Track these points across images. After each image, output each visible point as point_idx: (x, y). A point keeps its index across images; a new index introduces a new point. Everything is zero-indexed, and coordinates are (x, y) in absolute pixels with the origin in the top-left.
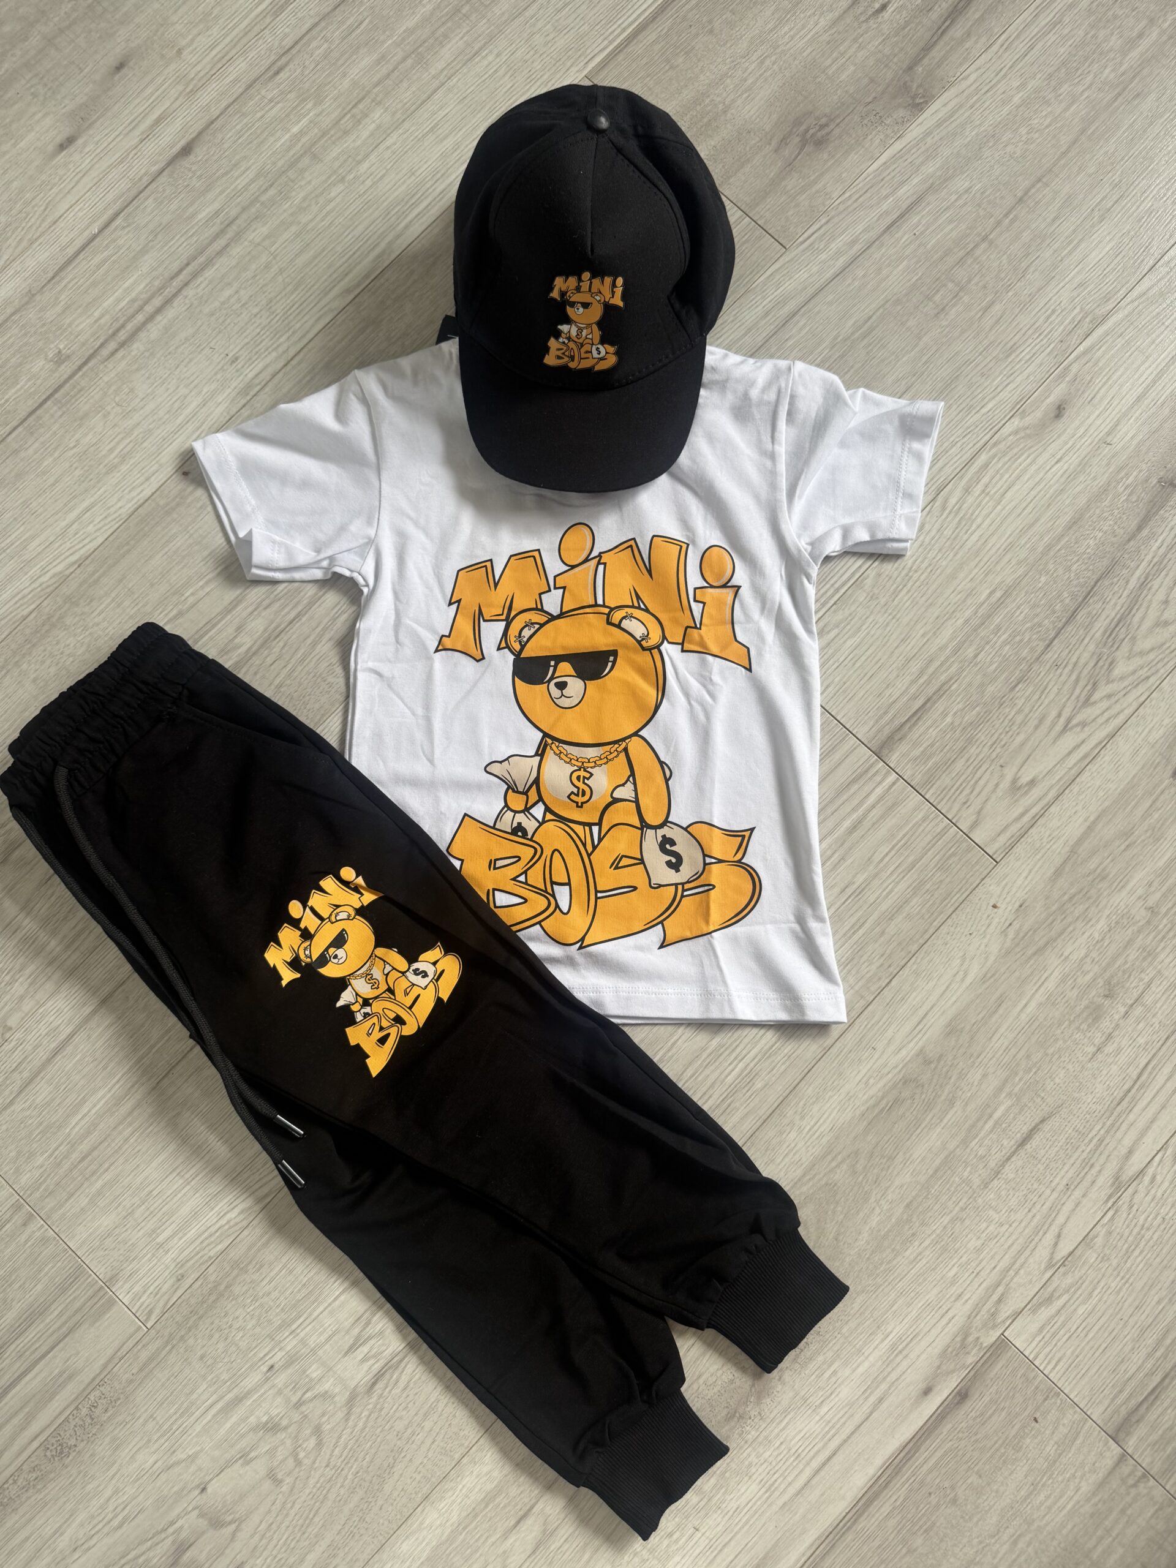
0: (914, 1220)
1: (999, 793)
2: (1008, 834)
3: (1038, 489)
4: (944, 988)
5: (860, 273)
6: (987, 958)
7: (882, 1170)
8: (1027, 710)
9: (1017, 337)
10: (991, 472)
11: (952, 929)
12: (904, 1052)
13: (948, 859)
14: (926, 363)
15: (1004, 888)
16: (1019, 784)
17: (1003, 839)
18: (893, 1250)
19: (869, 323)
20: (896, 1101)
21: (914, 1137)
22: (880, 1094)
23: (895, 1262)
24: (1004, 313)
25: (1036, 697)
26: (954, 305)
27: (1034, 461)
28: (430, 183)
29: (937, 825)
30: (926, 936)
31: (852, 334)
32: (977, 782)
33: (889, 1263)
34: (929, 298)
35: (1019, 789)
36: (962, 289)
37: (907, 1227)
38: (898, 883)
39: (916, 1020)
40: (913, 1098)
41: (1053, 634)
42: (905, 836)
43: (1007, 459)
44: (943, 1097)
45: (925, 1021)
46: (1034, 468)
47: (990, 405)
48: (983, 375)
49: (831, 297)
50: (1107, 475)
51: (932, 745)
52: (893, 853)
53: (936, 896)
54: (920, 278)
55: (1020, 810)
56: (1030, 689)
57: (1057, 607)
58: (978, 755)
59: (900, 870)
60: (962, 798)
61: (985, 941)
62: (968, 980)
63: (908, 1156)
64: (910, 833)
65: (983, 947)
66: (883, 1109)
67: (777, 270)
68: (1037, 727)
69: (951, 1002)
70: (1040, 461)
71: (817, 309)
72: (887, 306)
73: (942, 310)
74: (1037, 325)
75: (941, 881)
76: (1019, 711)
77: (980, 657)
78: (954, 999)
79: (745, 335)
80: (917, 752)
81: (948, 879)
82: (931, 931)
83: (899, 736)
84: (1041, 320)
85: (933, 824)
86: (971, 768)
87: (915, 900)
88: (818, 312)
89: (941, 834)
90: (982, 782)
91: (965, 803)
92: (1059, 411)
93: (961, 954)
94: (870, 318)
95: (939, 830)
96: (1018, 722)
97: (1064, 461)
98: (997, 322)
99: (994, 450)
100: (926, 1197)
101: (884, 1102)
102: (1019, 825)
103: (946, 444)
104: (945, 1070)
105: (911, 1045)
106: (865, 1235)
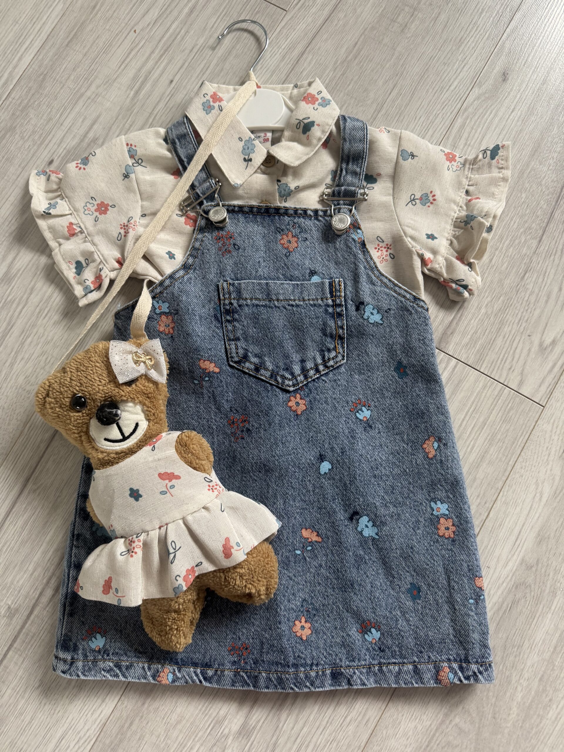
0: (548, 689)
1: (532, 355)
2: (546, 384)
3: (504, 132)
4: (528, 509)
5: (341, 15)
6: (553, 479)
7: (515, 657)
8: (536, 290)
9: (462, 33)
10: (468, 129)
11: (524, 464)
12: (511, 564)
13: (508, 412)
14: (403, 65)
15: (553, 424)
16: (545, 345)
17: (543, 388)
18: (539, 715)
19: (356, 48)
20: (513, 603)
21: (533, 626)
22: (501, 600)
23: (542, 725)
24: (449, 19)
25: (540, 280)
26: (412, 22)
27: (496, 115)
28: (30, 26)
29: (494, 389)
30: (507, 474)
31: (347, 57)
32: (514, 351)
33: (538, 726)
34: (393, 21)
35: (545, 349)
36: (415, 9)
37: (544, 695)
38: (477, 439)
39: (513, 538)
40: (525, 597)
41: (541, 232)
42: (473, 403)
43: (476, 117)
44: (547, 591)
45: (520, 537)
46: (497, 120)
47: (456, 83)
48: (445, 64)
49: (325, 37)
50: (550, 112)
51: (476, 332)
52: (467, 418)
53: (506, 442)
54: (385, 9)
55: (551, 364)
56: (535, 276)
57: (539, 213)
58: (510, 332)
59: (476, 429)
60: (507, 365)
61: (550, 466)
62: (544, 499)
63: (532, 641)
64: (477, 400)
65: (548, 472)
66: (505, 611)
67: (283, 27)
68: (547, 302)
69: (536, 518)
70: (500, 114)
71: (317, 47)
72: (366, 32)
73: (404, 27)
74: (474, 21)
75: (508, 430)
76: (532, 293)
77: (493, 261)
78: (537, 515)
79: (272, 75)
80: (466, 340)
81: (512, 428)
82: (509, 469)
83: (451, 331)
84: (476, 17)
85: (490, 390)
86: (508, 342)
87: (492, 450)
88: (319, 49)
89: (499, 395)
90: (518, 351)
91: (510, 369)
92: (505, 76)
93: (534, 481)
94: (356, 44)
95: (496, 393)
96: (533, 301)
97: (517, 110)
98: (445, 26)
99: (466, 114)
100: (553, 670)
101: (505, 605)
102: (553, 376)
103: (431, 118)
104: (543, 570)
105: (515, 557)
106: (515, 710)
